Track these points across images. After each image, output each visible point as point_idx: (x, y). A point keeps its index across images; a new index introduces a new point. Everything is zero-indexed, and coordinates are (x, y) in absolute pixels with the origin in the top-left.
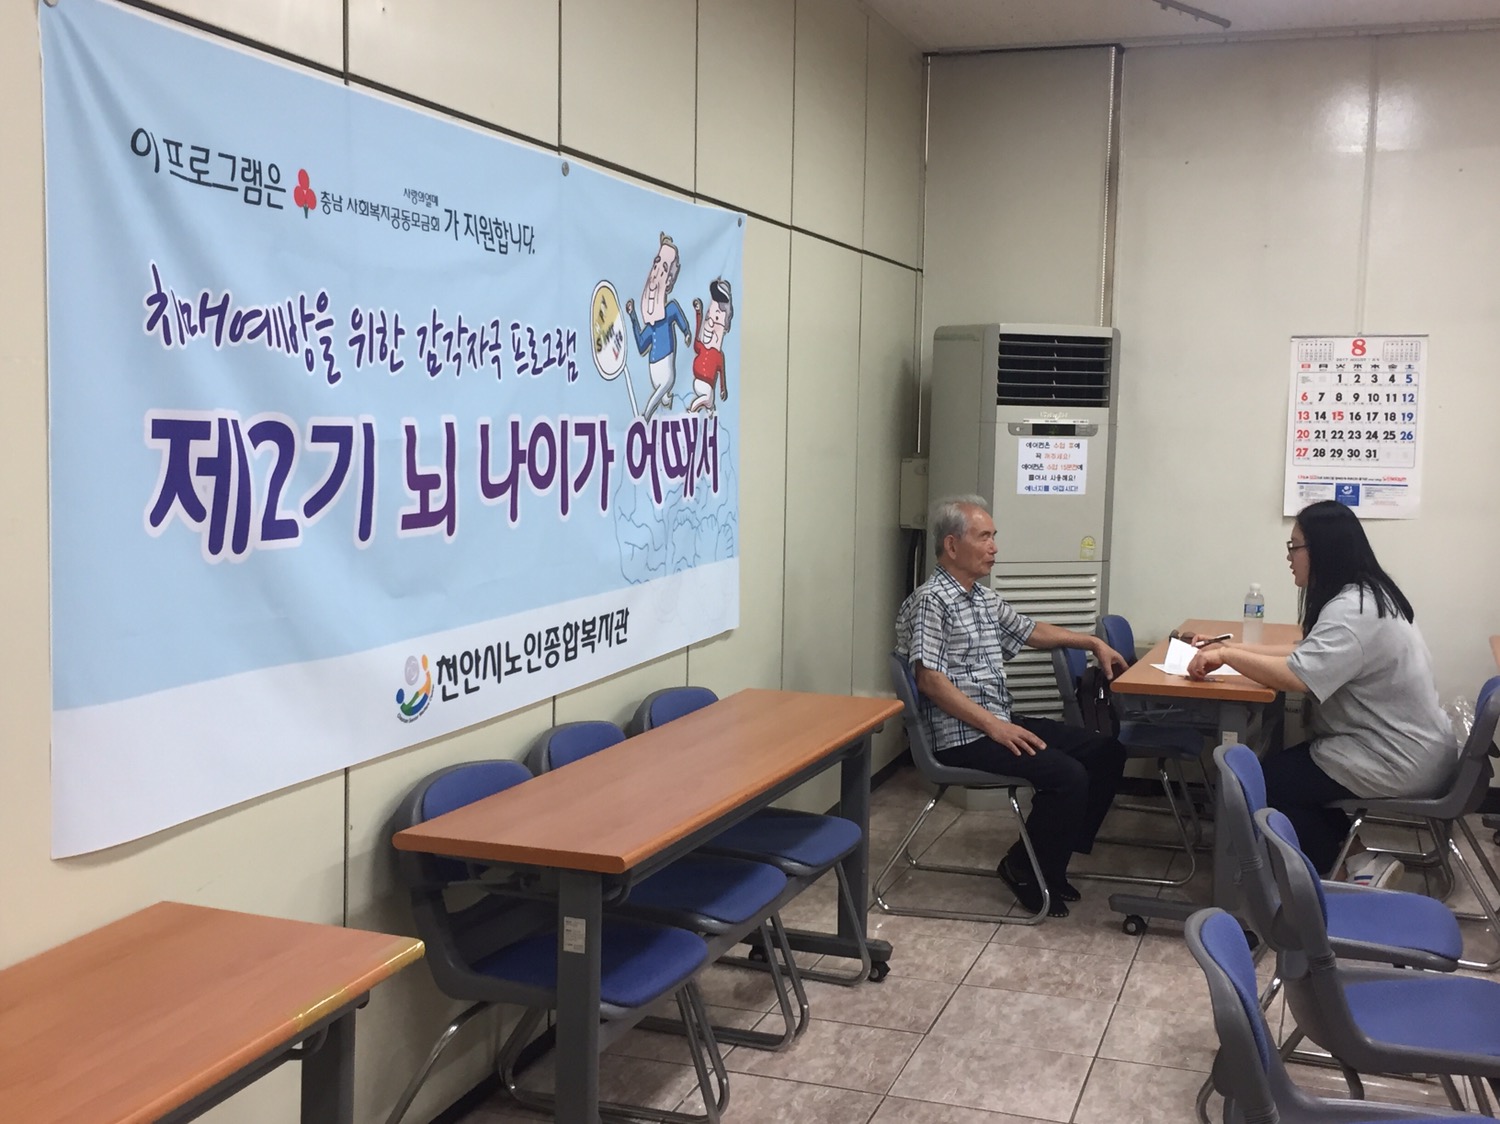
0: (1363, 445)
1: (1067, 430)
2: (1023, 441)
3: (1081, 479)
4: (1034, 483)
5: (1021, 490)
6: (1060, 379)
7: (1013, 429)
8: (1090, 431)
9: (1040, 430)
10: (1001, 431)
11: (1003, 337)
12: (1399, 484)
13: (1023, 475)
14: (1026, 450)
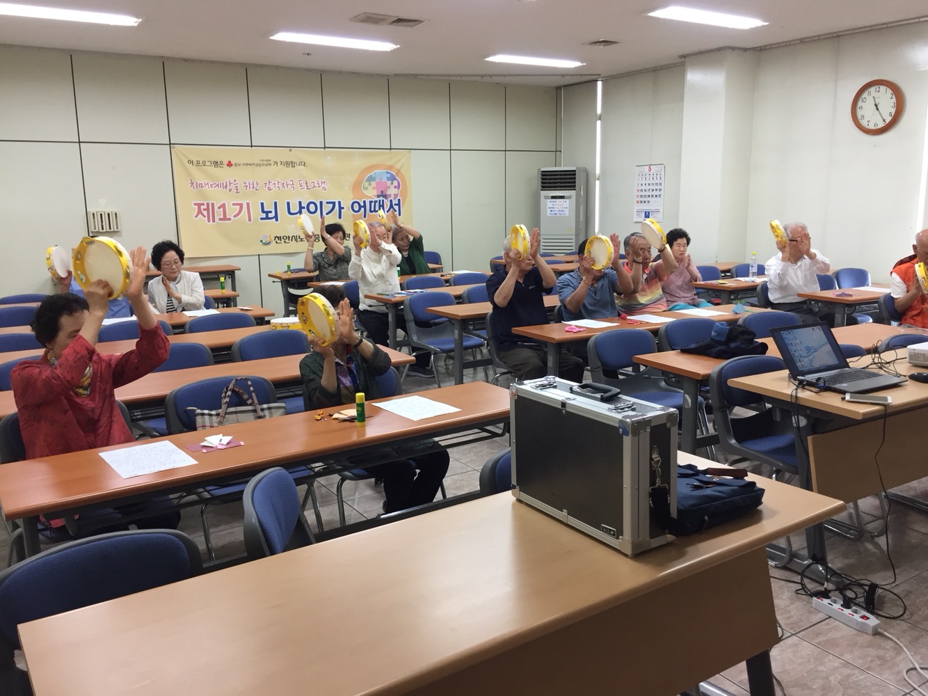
0: (647, 199)
1: (562, 197)
2: (548, 201)
3: (567, 212)
4: (552, 212)
5: (548, 214)
6: (560, 183)
7: (546, 198)
8: (569, 197)
9: (553, 197)
10: (542, 198)
11: (542, 172)
12: (658, 211)
13: (549, 210)
14: (549, 203)
